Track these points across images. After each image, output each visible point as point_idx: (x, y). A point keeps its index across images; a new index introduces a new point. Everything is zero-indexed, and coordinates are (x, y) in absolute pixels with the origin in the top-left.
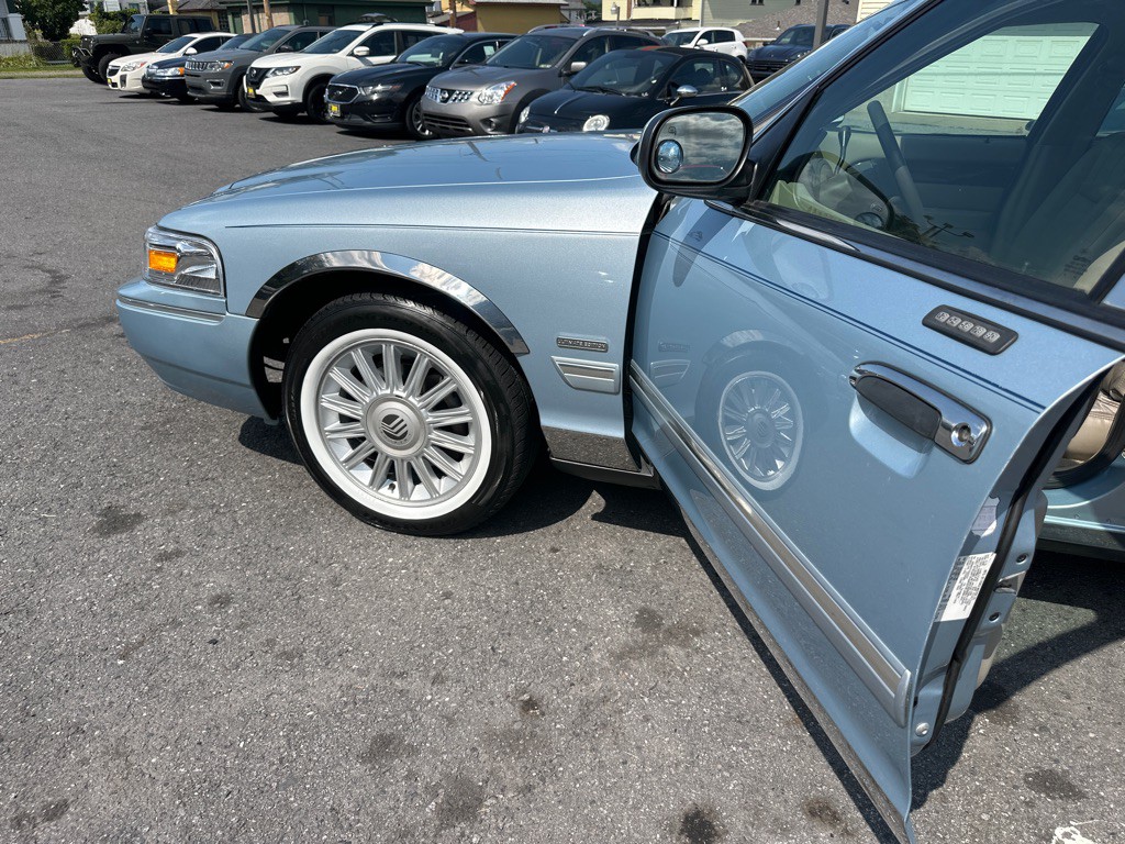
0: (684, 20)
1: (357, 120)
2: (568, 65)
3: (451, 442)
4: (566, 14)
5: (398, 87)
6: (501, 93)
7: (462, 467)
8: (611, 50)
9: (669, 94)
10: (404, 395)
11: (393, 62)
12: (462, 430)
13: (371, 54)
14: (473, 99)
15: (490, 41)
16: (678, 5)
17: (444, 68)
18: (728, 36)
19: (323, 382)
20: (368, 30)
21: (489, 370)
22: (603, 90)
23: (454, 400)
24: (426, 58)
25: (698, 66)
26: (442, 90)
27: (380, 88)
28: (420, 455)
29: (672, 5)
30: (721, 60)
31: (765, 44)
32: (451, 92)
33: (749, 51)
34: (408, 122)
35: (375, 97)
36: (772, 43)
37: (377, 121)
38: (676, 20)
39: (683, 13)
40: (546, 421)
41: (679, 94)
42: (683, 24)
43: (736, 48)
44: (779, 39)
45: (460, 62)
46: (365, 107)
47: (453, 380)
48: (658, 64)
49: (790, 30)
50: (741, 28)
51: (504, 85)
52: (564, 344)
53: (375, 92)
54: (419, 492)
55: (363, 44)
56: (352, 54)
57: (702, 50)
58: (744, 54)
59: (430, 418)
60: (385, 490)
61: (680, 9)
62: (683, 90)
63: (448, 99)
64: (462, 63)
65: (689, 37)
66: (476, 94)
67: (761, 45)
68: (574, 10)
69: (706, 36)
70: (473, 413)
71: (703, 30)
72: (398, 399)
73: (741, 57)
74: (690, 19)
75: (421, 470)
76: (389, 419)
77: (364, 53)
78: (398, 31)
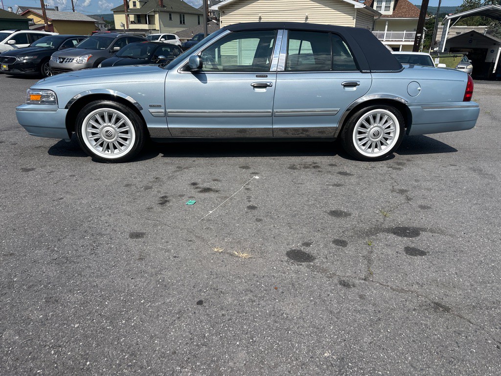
0: (152, 30)
1: (17, 71)
2: (112, 48)
3: (124, 136)
4: (97, 25)
5: (36, 57)
6: (86, 59)
7: (128, 142)
8: (129, 43)
9: (155, 59)
10: (111, 125)
11: (29, 47)
12: (126, 132)
13: (17, 43)
14: (74, 61)
15: (75, 38)
16: (149, 24)
17: (56, 49)
18: (173, 37)
19: (88, 124)
20: (14, 33)
21: (133, 116)
22: (130, 58)
23: (124, 125)
24: (45, 45)
25: (163, 49)
26: (59, 58)
27: (27, 57)
28: (116, 140)
29: (147, 23)
30: (172, 46)
31: (188, 40)
32: (64, 59)
33: (182, 43)
34: (42, 72)
35: (25, 61)
36: (191, 40)
37: (28, 72)
38: (149, 30)
39: (152, 27)
40: (148, 126)
41: (159, 58)
42: (153, 32)
43: (177, 42)
44: (193, 38)
45: (63, 47)
46: (21, 66)
47: (124, 119)
48: (149, 48)
49: (196, 35)
50: (177, 33)
51: (87, 56)
52: (151, 106)
53: (25, 60)
54: (116, 151)
55: (11, 39)
56: (7, 43)
57: (163, 43)
58: (180, 44)
59: (118, 130)
60: (107, 152)
61: (150, 25)
62: (160, 57)
63: (63, 62)
64: (64, 47)
65: (157, 37)
66: (75, 59)
67: (186, 41)
68: (100, 24)
69: (163, 37)
70: (130, 127)
71: (162, 35)
72: (109, 126)
73: (179, 45)
74: (155, 30)
75: (117, 145)
76: (107, 132)
77: (13, 43)
78: (28, 33)
